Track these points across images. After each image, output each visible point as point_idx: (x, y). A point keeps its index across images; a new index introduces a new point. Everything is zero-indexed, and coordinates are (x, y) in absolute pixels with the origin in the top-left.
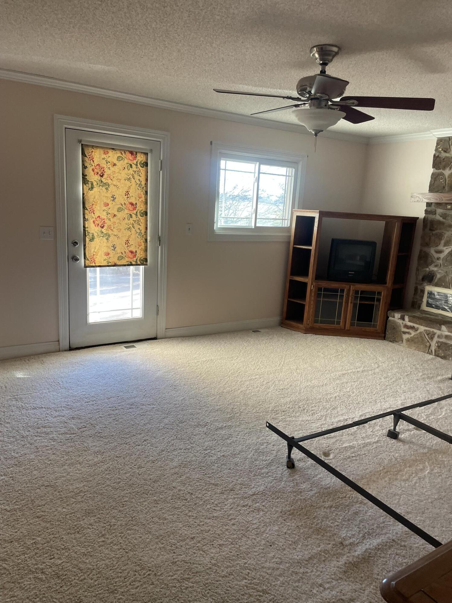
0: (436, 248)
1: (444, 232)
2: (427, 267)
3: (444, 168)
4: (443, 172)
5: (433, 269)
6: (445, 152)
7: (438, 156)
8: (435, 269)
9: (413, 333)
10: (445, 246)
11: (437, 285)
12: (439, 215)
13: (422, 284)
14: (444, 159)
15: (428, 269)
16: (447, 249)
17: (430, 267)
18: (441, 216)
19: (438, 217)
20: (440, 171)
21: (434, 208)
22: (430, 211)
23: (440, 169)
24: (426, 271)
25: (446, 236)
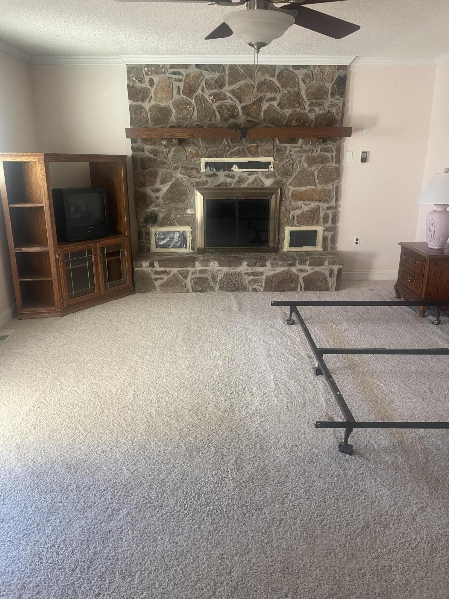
0: (153, 187)
1: (158, 169)
2: (147, 207)
3: (143, 101)
4: (142, 104)
5: (154, 209)
6: (140, 82)
7: (133, 86)
8: (156, 209)
9: (165, 278)
10: (162, 184)
11: (162, 225)
12: (148, 151)
13: (147, 226)
14: (140, 90)
15: (148, 210)
16: (164, 186)
17: (150, 208)
18: (151, 153)
19: (147, 154)
20: (138, 103)
21: (141, 144)
22: (137, 148)
23: (138, 101)
24: (146, 212)
25: (160, 173)
